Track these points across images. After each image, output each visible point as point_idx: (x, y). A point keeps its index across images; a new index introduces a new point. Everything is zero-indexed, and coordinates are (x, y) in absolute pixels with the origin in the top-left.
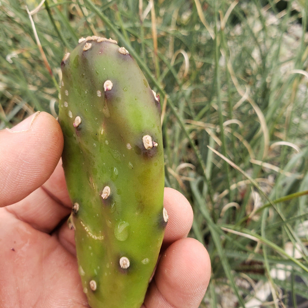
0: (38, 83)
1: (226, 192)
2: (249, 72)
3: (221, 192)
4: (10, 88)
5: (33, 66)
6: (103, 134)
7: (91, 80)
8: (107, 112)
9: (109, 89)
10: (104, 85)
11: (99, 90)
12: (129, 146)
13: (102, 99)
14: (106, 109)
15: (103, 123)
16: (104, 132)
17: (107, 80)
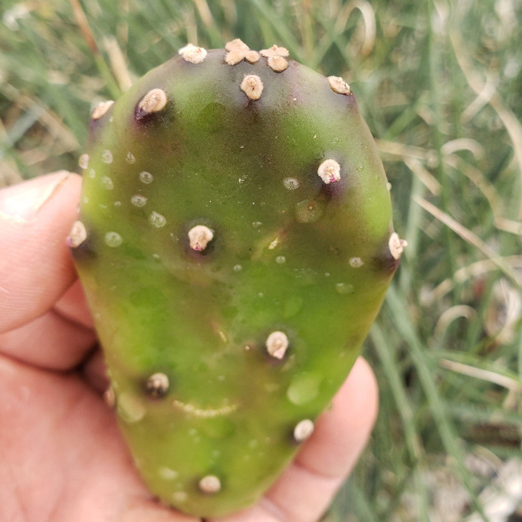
0: (71, 68)
1: (445, 286)
2: (489, 44)
3: (436, 283)
4: (13, 79)
5: (58, 34)
6: (275, 248)
7: (264, 157)
8: (311, 216)
9: (336, 179)
10: (321, 171)
11: (292, 176)
12: (356, 262)
13: (300, 194)
14: (311, 210)
15: (281, 230)
16: (278, 244)
17: (325, 160)
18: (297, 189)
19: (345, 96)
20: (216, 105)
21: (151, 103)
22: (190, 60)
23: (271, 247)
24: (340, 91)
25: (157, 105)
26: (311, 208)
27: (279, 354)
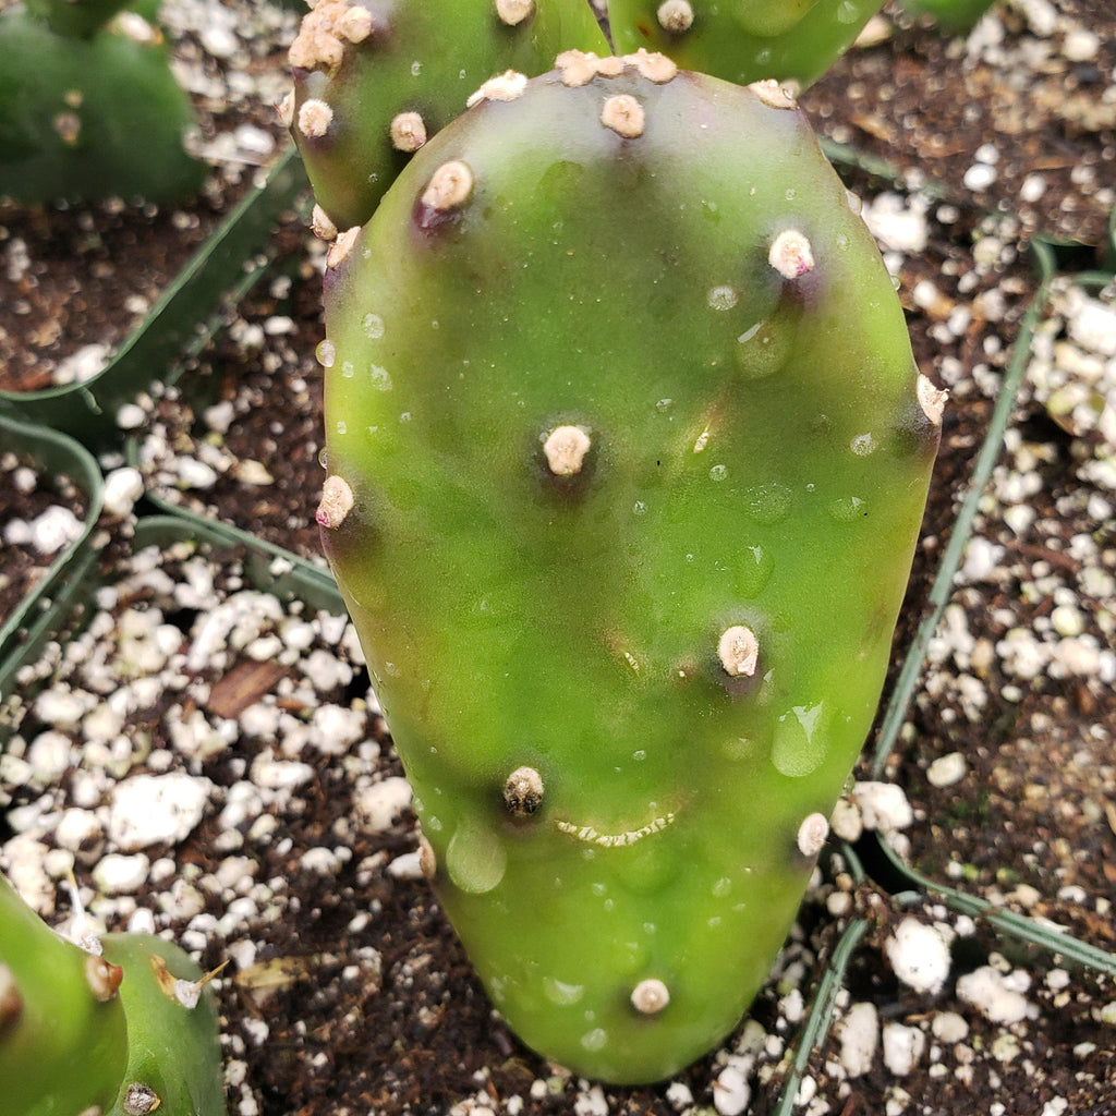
6: (706, 448)
7: (665, 255)
8: (768, 358)
9: (807, 265)
10: (776, 257)
11: (722, 283)
12: (863, 443)
13: (742, 317)
14: (766, 346)
15: (713, 407)
16: (709, 439)
17: (779, 234)
18: (735, 307)
19: (790, 112)
20: (564, 164)
21: (443, 192)
22: (499, 97)
23: (698, 448)
24: (778, 103)
25: (453, 192)
26: (766, 340)
27: (748, 667)
